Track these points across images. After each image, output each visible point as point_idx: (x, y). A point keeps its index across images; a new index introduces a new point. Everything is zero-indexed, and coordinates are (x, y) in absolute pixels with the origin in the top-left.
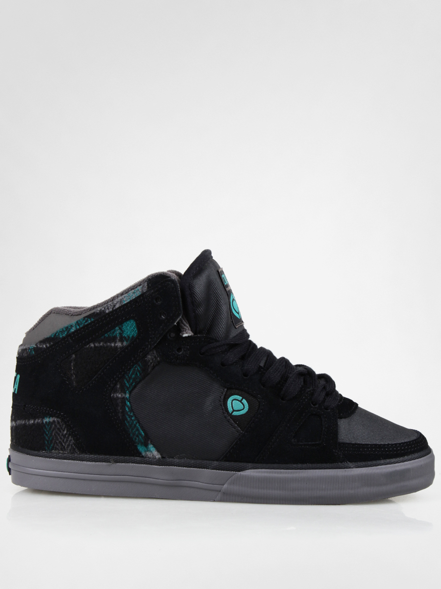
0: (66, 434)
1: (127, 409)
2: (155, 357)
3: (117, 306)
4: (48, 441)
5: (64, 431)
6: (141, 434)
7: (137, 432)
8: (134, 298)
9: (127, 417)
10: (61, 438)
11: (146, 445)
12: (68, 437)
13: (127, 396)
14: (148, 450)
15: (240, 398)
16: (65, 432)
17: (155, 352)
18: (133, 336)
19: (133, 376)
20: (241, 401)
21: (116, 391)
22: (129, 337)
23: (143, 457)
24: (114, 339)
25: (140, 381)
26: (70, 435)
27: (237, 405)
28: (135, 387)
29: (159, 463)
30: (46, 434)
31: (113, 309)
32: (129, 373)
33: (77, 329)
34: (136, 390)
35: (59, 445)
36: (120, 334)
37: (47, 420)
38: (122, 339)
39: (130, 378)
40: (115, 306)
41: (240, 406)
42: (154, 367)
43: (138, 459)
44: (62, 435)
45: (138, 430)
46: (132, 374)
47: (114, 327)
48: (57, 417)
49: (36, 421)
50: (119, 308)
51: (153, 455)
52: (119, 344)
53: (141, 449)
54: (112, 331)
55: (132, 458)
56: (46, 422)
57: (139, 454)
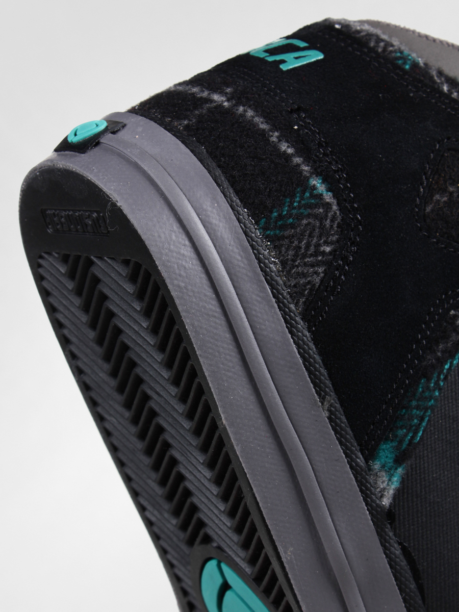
0: (323, 253)
1: (447, 367)
4: (280, 217)
5: (327, 244)
6: (416, 433)
7: (416, 421)
9: (433, 378)
10: (308, 246)
11: (398, 461)
14: (389, 473)
16: (328, 249)
23: (370, 467)
26: (327, 263)
30: (292, 203)
35: (291, 253)
37: (317, 183)
43: (361, 461)
44: (318, 246)
45: (422, 419)
48: (341, 208)
51: (384, 489)
53: (386, 453)
55: (355, 447)
56: (314, 187)
57: (370, 454)
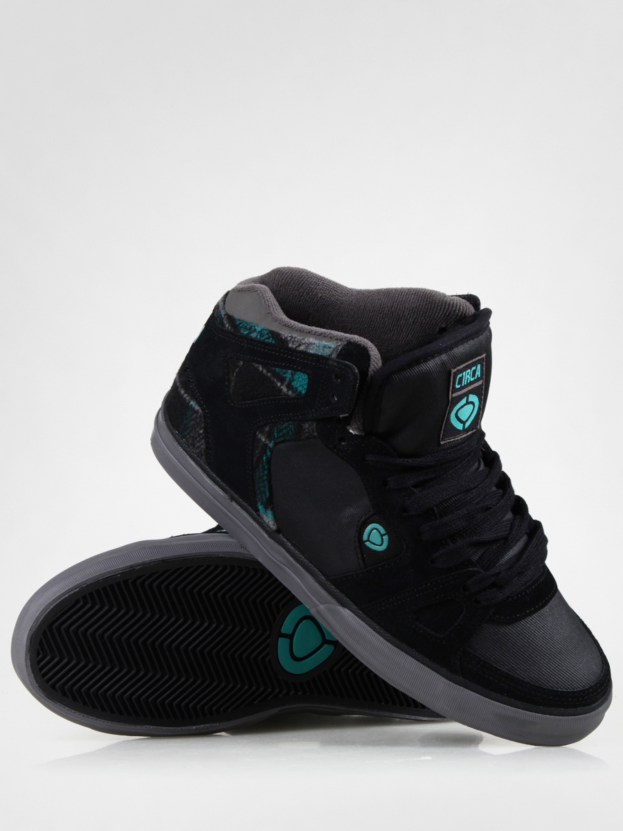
0: (201, 434)
1: (265, 458)
2: (313, 430)
3: (302, 348)
4: (185, 426)
5: (201, 429)
6: (265, 494)
7: (262, 489)
8: (320, 354)
9: (261, 467)
10: (195, 434)
11: (266, 508)
12: (201, 439)
13: (271, 445)
14: (266, 513)
15: (383, 531)
16: (201, 432)
17: (315, 424)
18: (300, 392)
19: (285, 431)
20: (382, 536)
21: (262, 432)
22: (296, 389)
23: (259, 515)
24: (282, 380)
25: (289, 440)
26: (203, 438)
27: (376, 537)
28: (282, 442)
29: (271, 534)
30: (186, 417)
31: (296, 347)
32: (282, 425)
33: (257, 338)
34: (282, 446)
35: (192, 439)
36: (290, 380)
37: (192, 403)
38: (289, 387)
39: (281, 431)
40: (300, 345)
41: (378, 541)
42: (308, 438)
43: (254, 514)
44: (198, 432)
45: (264, 487)
46: (285, 428)
47: (287, 368)
48: (202, 410)
49: (185, 395)
50: (302, 352)
51: (268, 522)
52: (284, 389)
53: (261, 507)
54: (284, 371)
56: (192, 405)
57: (257, 510)
